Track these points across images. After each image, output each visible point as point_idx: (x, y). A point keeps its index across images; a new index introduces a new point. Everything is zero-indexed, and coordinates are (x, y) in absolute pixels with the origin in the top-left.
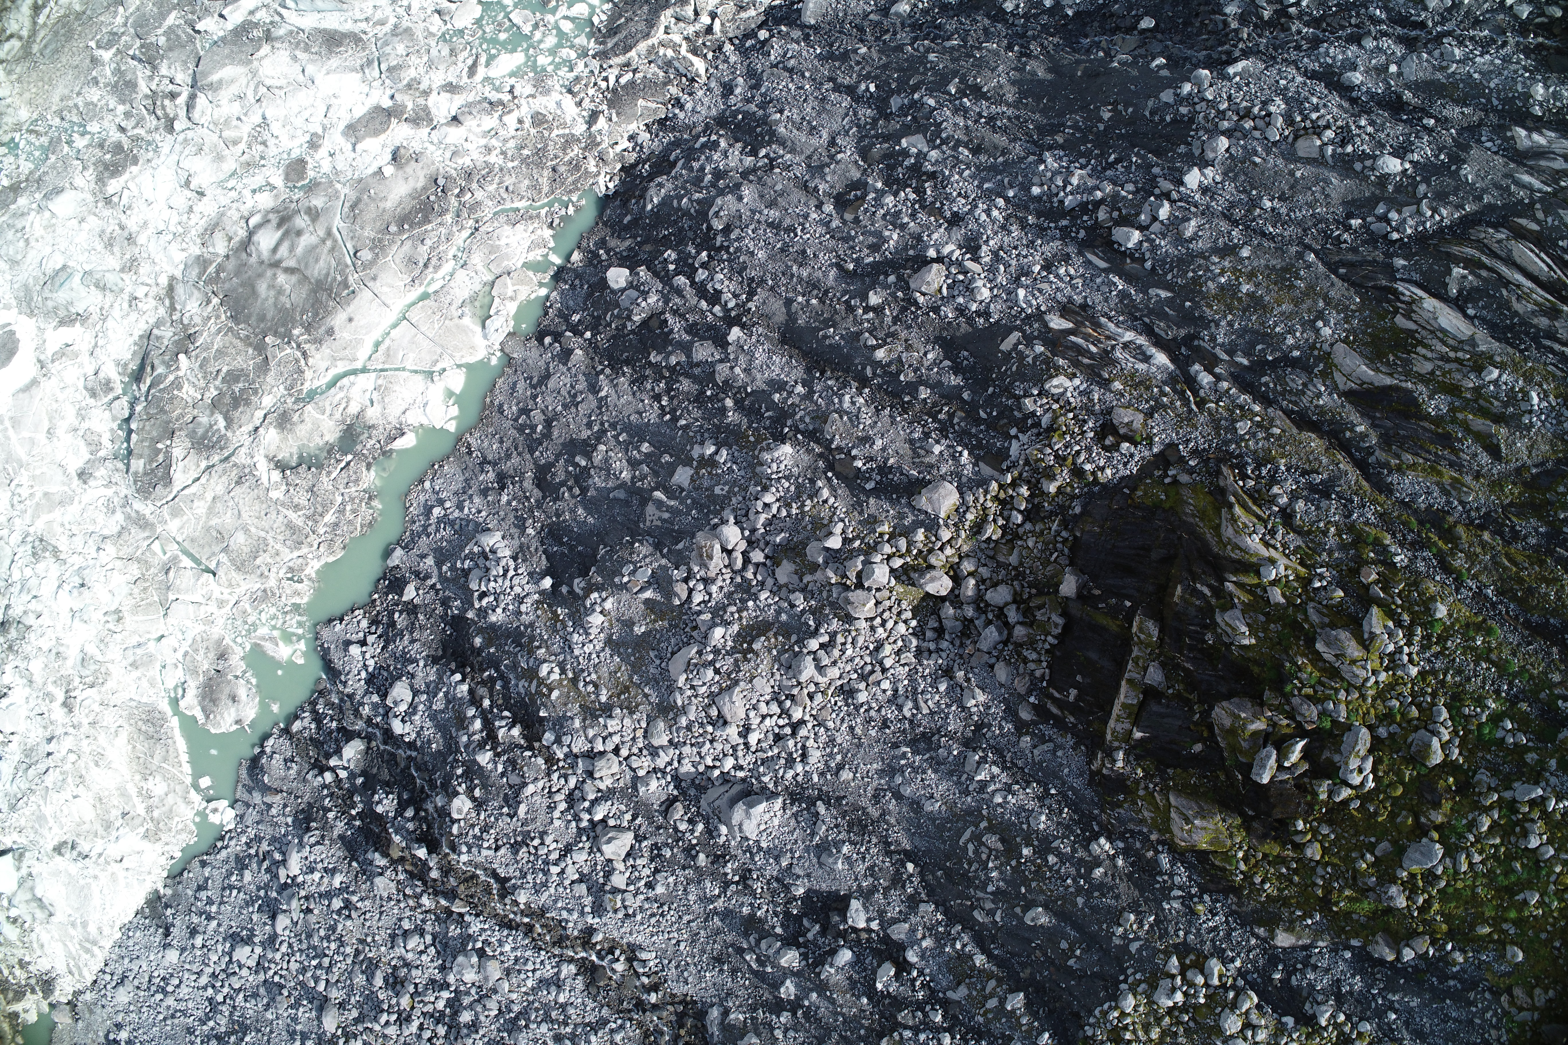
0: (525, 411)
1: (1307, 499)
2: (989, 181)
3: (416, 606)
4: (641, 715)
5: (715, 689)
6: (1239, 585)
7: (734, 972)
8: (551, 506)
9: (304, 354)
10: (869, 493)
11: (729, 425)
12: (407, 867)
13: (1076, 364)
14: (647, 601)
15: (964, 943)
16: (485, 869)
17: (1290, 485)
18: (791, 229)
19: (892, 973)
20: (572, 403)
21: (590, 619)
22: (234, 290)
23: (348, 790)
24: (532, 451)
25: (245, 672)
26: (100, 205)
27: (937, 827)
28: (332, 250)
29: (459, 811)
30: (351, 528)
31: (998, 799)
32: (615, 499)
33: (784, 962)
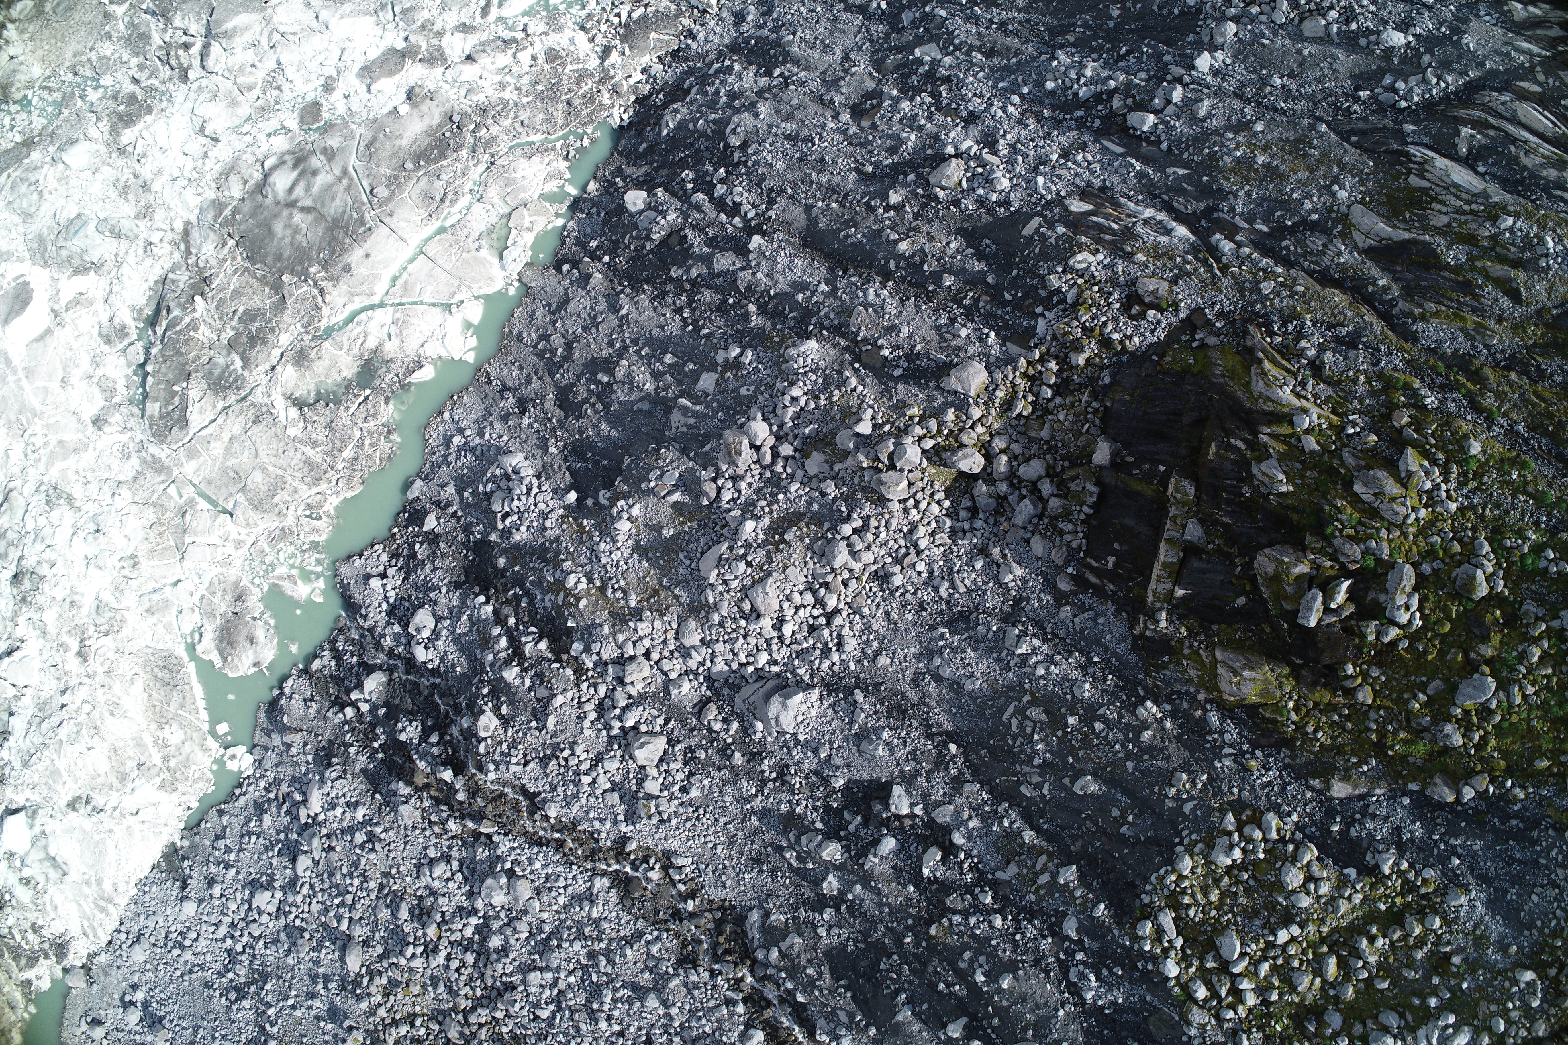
0: (545, 337)
1: (1334, 351)
2: (1003, 80)
3: (437, 536)
4: (672, 616)
5: (748, 583)
6: (1274, 436)
7: (773, 871)
8: (574, 424)
9: (322, 291)
10: (896, 379)
11: (752, 329)
12: (433, 793)
13: (1098, 241)
14: (675, 505)
15: (1012, 820)
16: (514, 787)
17: (1317, 339)
18: (809, 139)
19: (939, 857)
20: (593, 323)
21: (617, 526)
22: (251, 231)
23: (370, 724)
24: (552, 375)
25: (263, 613)
26: (114, 155)
27: (979, 705)
28: (348, 188)
29: (486, 729)
30: (370, 462)
31: (1041, 671)
32: (639, 411)
33: (825, 855)
